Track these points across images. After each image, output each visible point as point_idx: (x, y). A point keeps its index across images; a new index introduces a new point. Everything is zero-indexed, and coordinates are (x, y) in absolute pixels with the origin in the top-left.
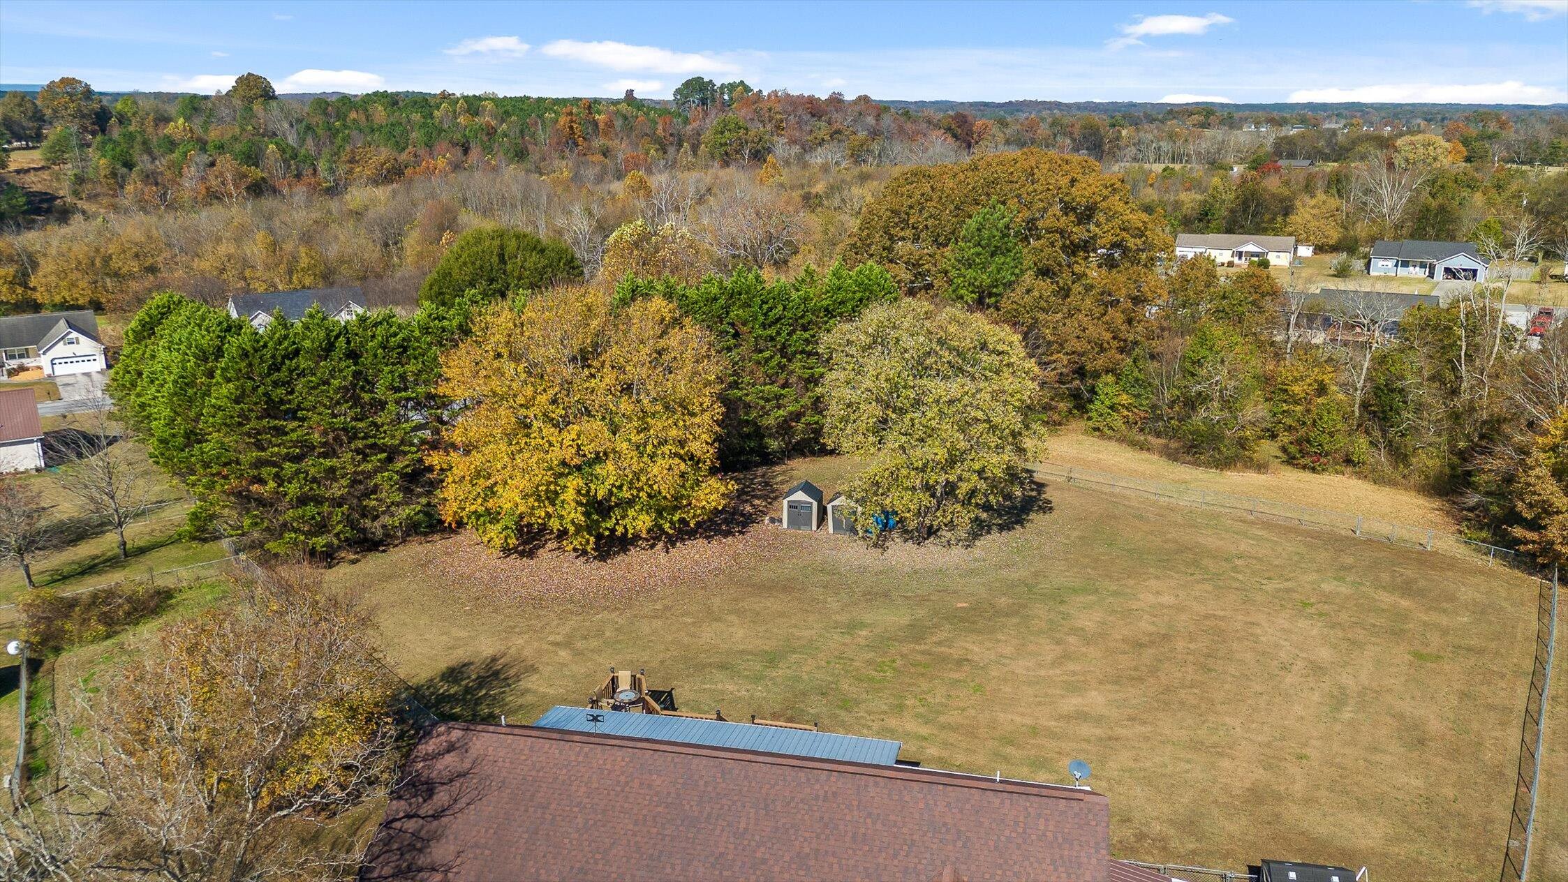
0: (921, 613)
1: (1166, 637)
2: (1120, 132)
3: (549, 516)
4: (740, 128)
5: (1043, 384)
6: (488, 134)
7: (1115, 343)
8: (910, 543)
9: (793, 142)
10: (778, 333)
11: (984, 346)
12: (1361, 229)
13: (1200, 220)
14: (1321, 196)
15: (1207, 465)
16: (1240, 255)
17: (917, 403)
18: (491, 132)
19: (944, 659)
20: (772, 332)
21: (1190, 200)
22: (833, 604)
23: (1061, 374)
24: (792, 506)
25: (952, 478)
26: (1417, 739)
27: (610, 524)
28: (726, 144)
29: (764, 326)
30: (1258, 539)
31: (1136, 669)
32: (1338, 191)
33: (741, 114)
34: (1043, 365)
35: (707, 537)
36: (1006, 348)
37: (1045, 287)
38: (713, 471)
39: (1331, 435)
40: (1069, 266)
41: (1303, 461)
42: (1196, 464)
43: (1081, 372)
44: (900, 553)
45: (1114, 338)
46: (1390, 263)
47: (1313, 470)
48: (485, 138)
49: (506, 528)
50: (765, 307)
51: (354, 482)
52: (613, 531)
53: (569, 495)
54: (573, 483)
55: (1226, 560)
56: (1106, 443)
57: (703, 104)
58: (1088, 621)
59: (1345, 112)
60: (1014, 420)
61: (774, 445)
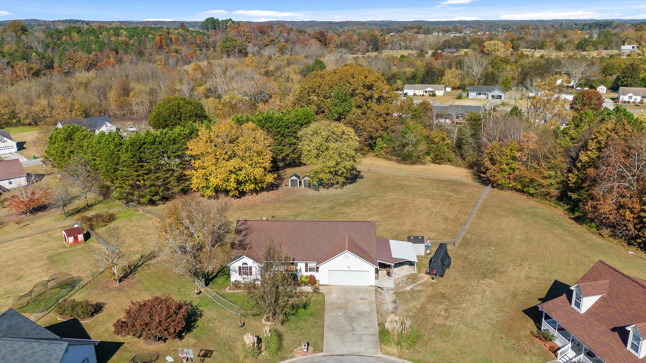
0: (332, 204)
1: (393, 205)
2: (385, 37)
3: (227, 185)
4: (233, 40)
5: (360, 142)
6: (125, 45)
7: (381, 128)
8: (325, 189)
9: (255, 45)
10: (281, 130)
11: (344, 133)
12: (467, 82)
13: (413, 79)
14: (454, 69)
15: (409, 164)
16: (426, 92)
17: (327, 149)
18: (127, 44)
19: (339, 213)
20: (278, 130)
21: (409, 71)
22: (308, 204)
23: (366, 139)
24: (292, 181)
25: (337, 169)
26: (446, 219)
27: (242, 188)
28: (228, 47)
29: (277, 128)
30: (419, 182)
31: (385, 211)
32: (460, 66)
33: (232, 34)
34: (360, 136)
35: (268, 191)
36: (350, 133)
37: (359, 111)
38: (270, 171)
39: (444, 153)
40: (366, 104)
41: (436, 161)
42: (406, 164)
43: (371, 138)
44: (323, 191)
45: (381, 126)
46: (475, 94)
47: (439, 164)
48: (125, 47)
49: (212, 191)
50: (277, 122)
51: (164, 180)
52: (243, 190)
53: (232, 180)
54: (233, 176)
55: (410, 187)
56: (380, 159)
57: (214, 29)
58: (374, 203)
59: (474, 25)
60: (353, 153)
61: (281, 164)
